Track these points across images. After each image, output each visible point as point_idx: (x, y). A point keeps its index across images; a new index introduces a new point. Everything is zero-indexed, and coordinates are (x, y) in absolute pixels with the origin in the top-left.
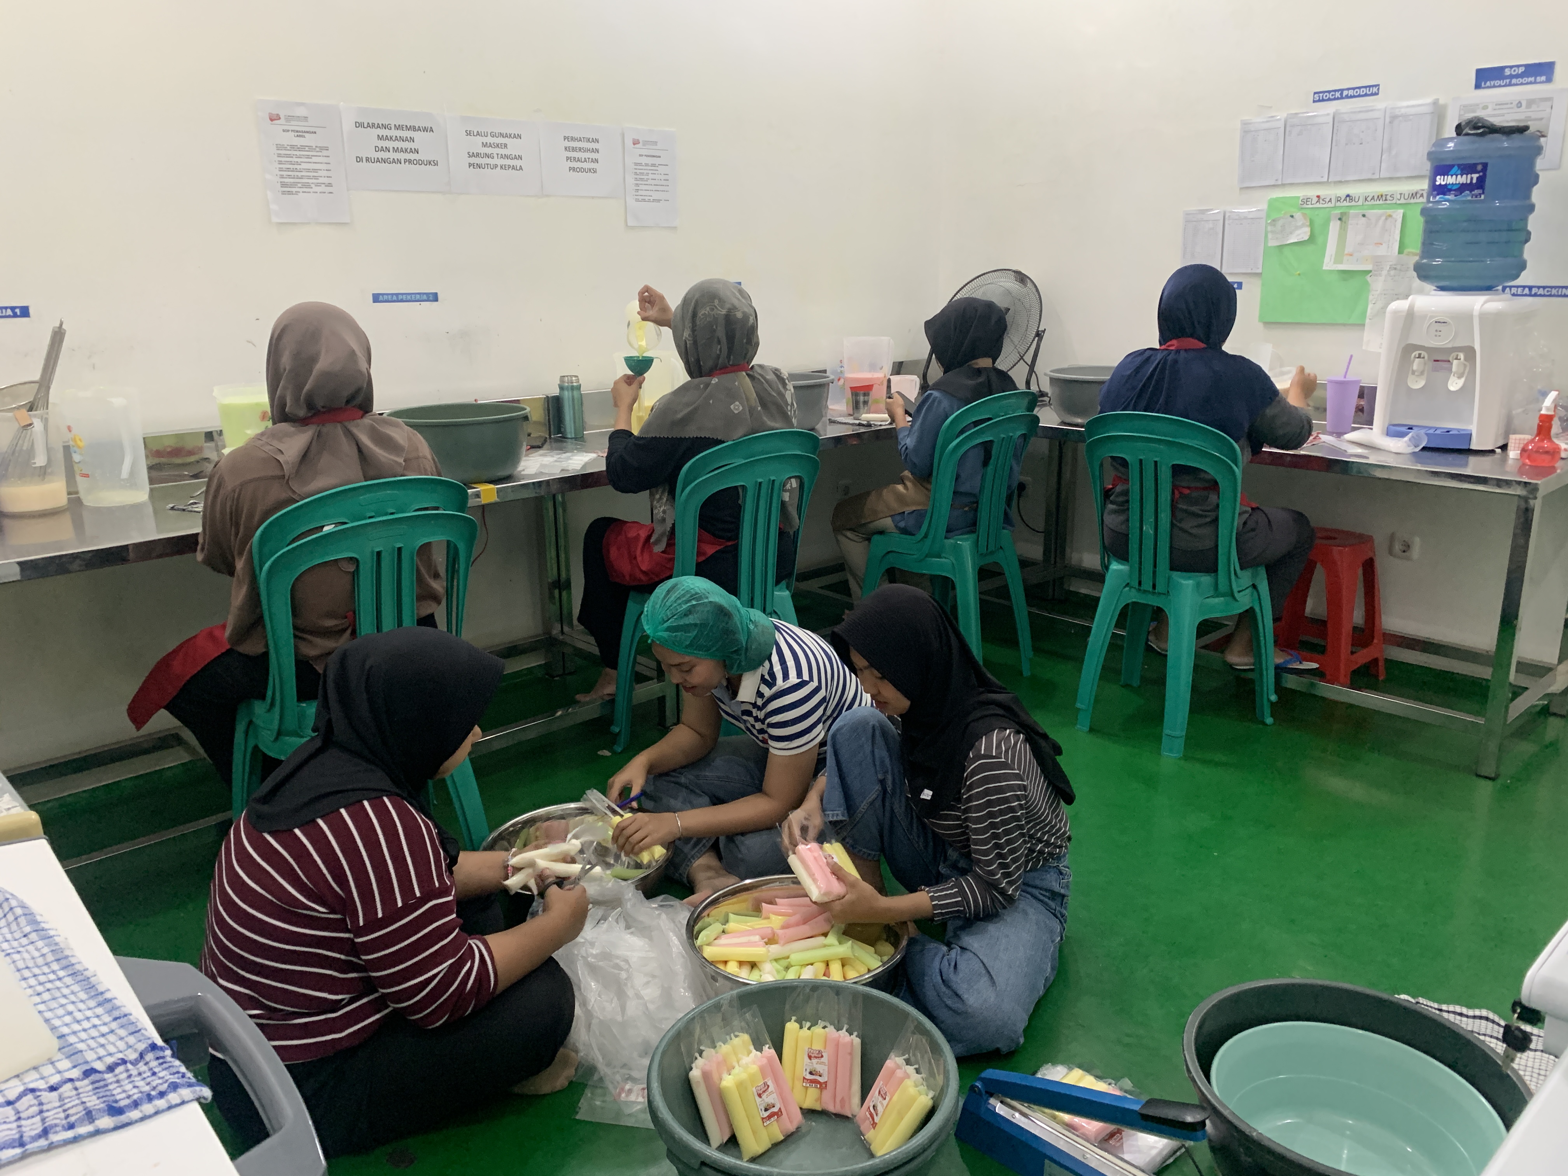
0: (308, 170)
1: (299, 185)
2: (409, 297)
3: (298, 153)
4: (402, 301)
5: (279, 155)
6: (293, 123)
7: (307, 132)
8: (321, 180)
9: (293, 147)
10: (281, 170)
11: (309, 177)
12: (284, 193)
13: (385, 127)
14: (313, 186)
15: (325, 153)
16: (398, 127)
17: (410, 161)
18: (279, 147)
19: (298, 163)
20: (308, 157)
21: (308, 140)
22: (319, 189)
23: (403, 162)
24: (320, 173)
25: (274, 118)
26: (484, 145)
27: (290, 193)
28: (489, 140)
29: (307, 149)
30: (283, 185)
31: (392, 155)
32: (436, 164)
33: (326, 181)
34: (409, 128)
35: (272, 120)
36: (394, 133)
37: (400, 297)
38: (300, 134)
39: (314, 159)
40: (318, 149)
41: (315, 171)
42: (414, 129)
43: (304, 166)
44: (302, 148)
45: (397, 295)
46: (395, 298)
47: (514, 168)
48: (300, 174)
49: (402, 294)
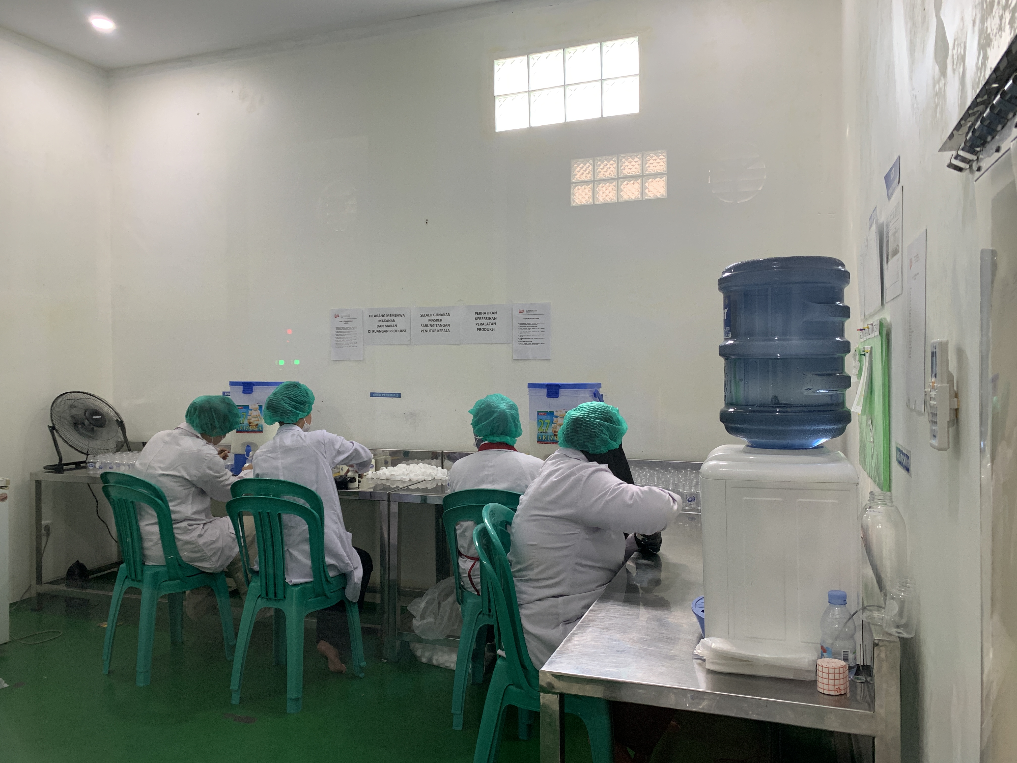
0: (348, 338)
1: (344, 344)
2: (387, 395)
3: (344, 330)
4: (383, 397)
5: (337, 332)
6: (344, 318)
7: (349, 321)
8: (353, 341)
9: (343, 328)
10: (337, 338)
11: (348, 340)
12: (337, 348)
13: (382, 316)
14: (349, 344)
15: (355, 329)
16: (388, 316)
17: (392, 331)
18: (338, 328)
19: (344, 335)
20: (349, 332)
21: (350, 325)
22: (351, 345)
23: (389, 331)
24: (353, 338)
25: (336, 316)
26: (430, 320)
27: (340, 347)
28: (433, 318)
29: (348, 328)
30: (337, 344)
31: (384, 328)
32: (405, 331)
33: (355, 342)
34: (393, 316)
35: (335, 317)
36: (386, 318)
37: (383, 395)
38: (346, 322)
39: (351, 333)
40: (353, 328)
41: (351, 337)
42: (396, 315)
43: (346, 336)
44: (346, 328)
45: (381, 393)
46: (380, 395)
47: (445, 331)
48: (344, 339)
49: (384, 393)
